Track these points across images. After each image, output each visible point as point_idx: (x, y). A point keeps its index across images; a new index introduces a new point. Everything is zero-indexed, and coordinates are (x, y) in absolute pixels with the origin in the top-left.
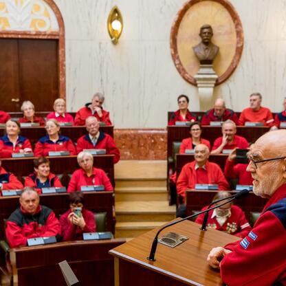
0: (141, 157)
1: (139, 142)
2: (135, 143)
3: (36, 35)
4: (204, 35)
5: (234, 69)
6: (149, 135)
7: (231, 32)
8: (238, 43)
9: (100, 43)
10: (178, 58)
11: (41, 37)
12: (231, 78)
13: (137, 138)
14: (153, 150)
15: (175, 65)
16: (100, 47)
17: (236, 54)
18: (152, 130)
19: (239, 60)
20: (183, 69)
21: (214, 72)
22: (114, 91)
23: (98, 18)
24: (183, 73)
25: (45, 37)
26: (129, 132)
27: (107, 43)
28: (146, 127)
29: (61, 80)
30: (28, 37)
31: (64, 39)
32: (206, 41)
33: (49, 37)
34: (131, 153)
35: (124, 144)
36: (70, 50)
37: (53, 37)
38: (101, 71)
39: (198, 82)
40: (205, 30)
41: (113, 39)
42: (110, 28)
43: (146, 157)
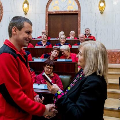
0: (113, 62)
1: (112, 56)
2: (110, 56)
3: (69, 12)
6: (117, 53)
9: (95, 14)
11: (71, 13)
13: (111, 54)
14: (118, 59)
16: (95, 15)
18: (118, 50)
22: (101, 33)
23: (95, 3)
25: (73, 13)
26: (108, 51)
27: (98, 14)
28: (116, 49)
29: (78, 29)
30: (66, 13)
31: (80, 13)
33: (74, 13)
36: (82, 17)
37: (76, 13)
38: (95, 25)
41: (101, 11)
42: (100, 7)
43: (115, 62)
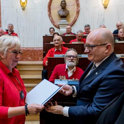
0: (35, 60)
2: (33, 54)
4: (62, 4)
5: (76, 21)
6: (39, 50)
7: (74, 5)
8: (77, 9)
9: (17, 9)
10: (51, 16)
12: (74, 25)
13: (34, 51)
14: (40, 57)
15: (50, 19)
16: (17, 11)
17: (77, 14)
18: (40, 48)
19: (78, 17)
20: (53, 21)
21: (67, 21)
22: (23, 31)
24: (53, 23)
26: (30, 49)
27: (20, 9)
28: (38, 47)
32: (63, 7)
34: (31, 58)
35: (28, 54)
36: (3, 11)
38: (17, 22)
39: (60, 26)
40: (63, 2)
41: (23, 7)
42: (21, 3)
43: (38, 60)
